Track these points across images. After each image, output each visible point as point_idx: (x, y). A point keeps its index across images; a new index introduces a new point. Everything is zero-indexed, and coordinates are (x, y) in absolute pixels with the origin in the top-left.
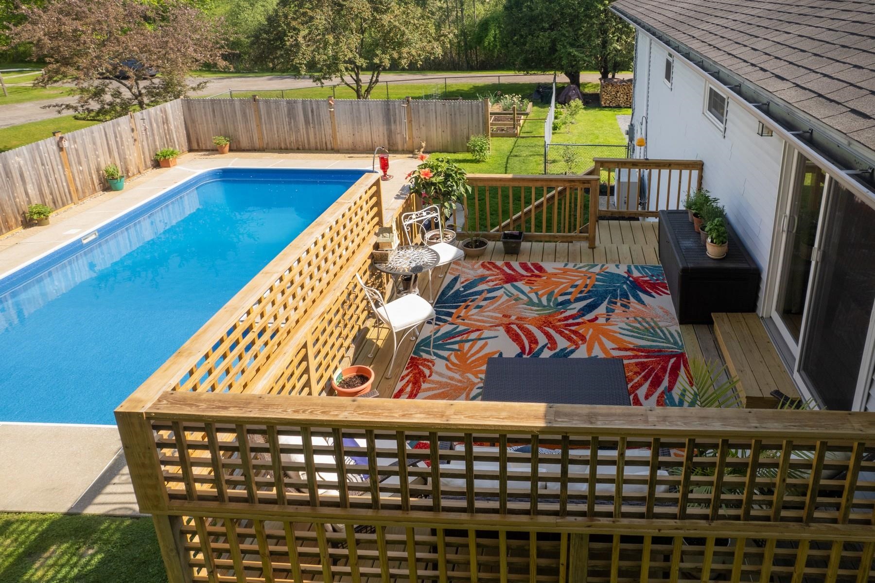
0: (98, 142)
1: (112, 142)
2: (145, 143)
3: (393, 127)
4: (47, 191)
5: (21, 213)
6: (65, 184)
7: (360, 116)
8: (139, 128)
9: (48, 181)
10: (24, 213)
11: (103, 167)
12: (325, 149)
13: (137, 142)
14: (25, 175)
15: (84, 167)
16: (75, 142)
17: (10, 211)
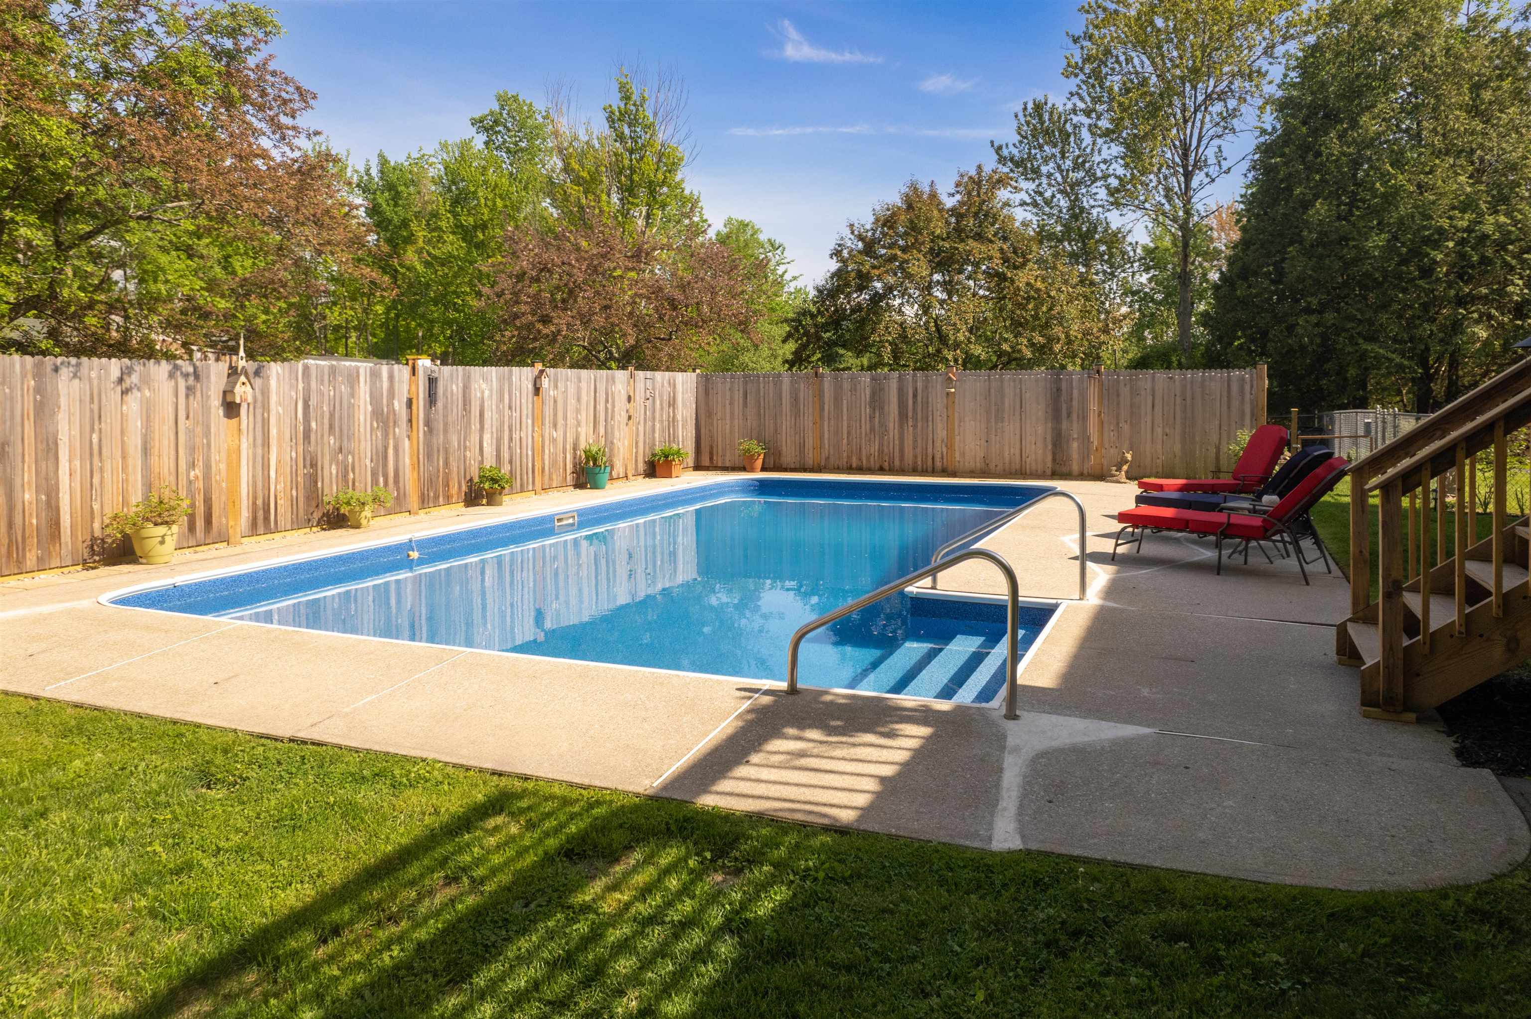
0: (584, 398)
1: (601, 407)
2: (641, 428)
3: (1065, 425)
4: (506, 456)
5: (468, 478)
6: (530, 453)
7: (1003, 403)
8: (638, 398)
9: (511, 439)
10: (471, 480)
11: (583, 445)
12: (930, 469)
13: (631, 422)
14: (486, 416)
15: (558, 435)
16: (556, 387)
17: (455, 469)
